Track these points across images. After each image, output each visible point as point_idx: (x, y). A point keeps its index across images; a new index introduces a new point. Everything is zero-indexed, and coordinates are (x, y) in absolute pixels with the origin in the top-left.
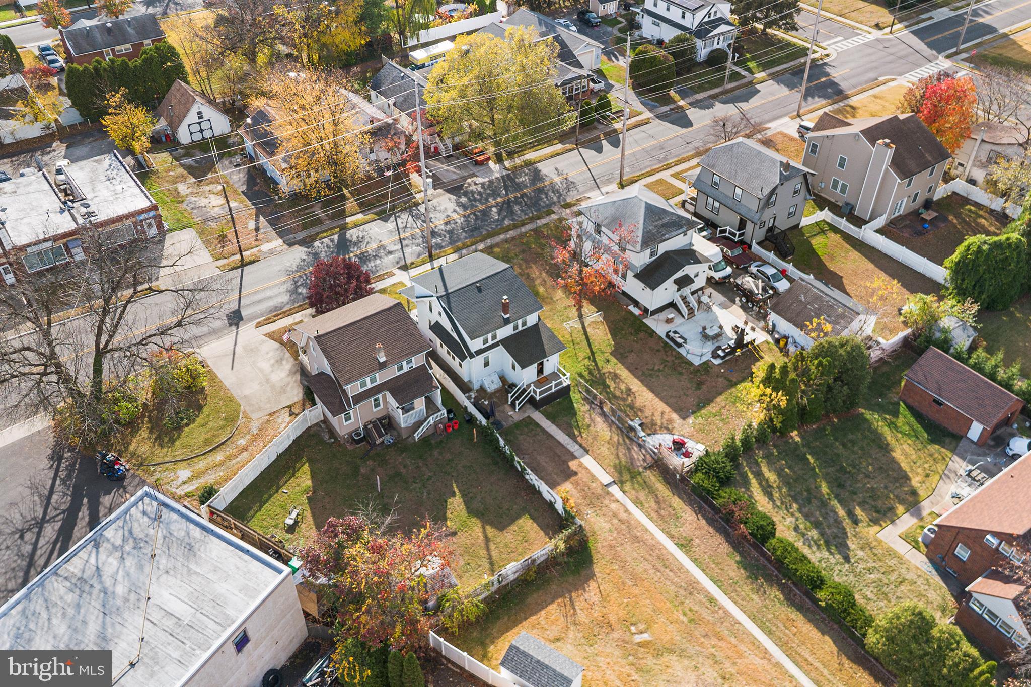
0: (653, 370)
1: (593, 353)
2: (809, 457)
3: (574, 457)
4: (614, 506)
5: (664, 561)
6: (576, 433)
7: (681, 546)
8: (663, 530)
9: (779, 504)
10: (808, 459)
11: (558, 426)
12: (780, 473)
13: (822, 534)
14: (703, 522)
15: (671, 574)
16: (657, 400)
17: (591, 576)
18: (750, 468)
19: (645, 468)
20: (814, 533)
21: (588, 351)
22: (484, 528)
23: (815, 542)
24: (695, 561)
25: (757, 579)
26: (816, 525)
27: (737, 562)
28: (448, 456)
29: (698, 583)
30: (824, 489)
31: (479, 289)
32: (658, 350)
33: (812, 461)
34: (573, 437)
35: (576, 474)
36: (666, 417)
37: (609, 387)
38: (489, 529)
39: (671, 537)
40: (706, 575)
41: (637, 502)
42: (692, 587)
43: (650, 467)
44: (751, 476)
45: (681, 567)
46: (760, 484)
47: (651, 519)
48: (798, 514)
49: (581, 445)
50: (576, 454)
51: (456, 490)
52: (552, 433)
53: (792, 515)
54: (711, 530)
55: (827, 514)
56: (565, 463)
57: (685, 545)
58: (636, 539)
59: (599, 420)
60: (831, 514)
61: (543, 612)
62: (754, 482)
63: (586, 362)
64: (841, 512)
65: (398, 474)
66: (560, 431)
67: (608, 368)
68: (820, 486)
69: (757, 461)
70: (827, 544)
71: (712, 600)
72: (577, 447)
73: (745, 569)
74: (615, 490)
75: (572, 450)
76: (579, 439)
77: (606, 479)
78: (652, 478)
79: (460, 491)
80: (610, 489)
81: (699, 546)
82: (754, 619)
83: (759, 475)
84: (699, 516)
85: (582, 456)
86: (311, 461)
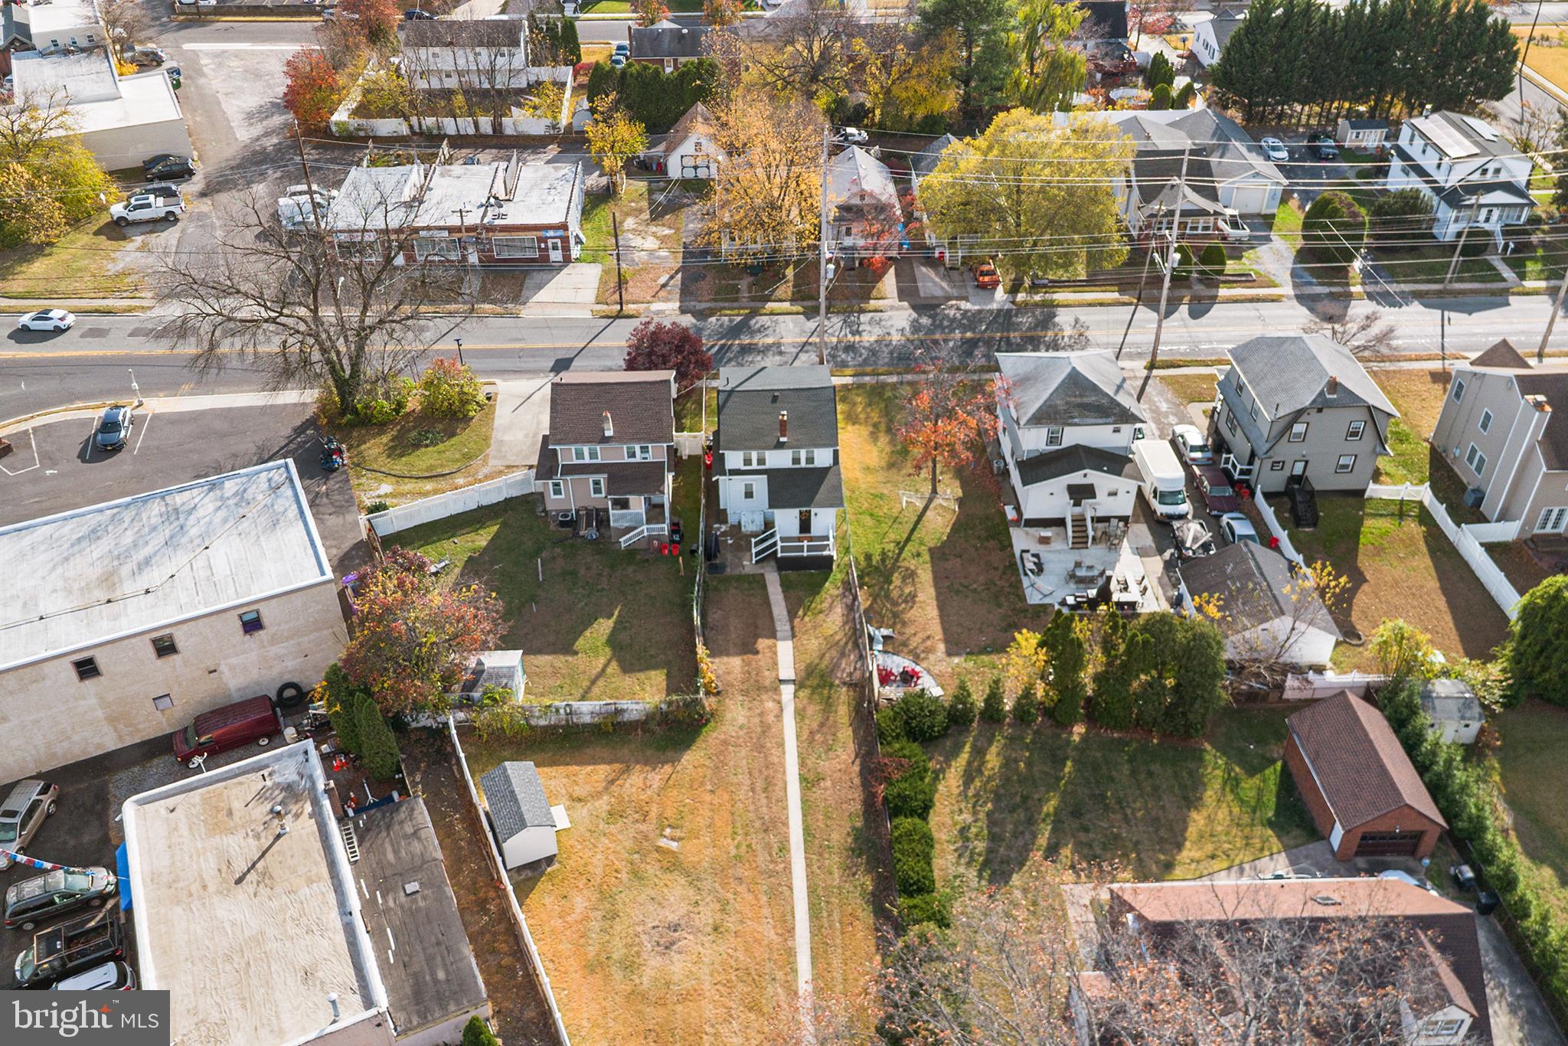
0: (966, 587)
1: (908, 539)
2: (1069, 763)
3: (773, 634)
4: (770, 705)
5: (770, 783)
6: (801, 613)
7: (803, 779)
8: (800, 755)
9: (970, 794)
10: (1065, 765)
11: (786, 598)
12: (1008, 763)
13: (990, 851)
14: (857, 768)
15: (764, 801)
16: (938, 621)
17: (673, 761)
18: (975, 740)
19: (845, 683)
20: (981, 846)
21: (905, 536)
22: (609, 662)
23: (972, 853)
24: (804, 801)
25: (859, 856)
26: (994, 838)
27: (854, 828)
28: (640, 577)
29: (786, 824)
30: (1050, 807)
31: (775, 399)
32: (996, 569)
33: (1067, 770)
34: (792, 615)
35: (757, 652)
36: (929, 643)
37: (890, 583)
38: (614, 664)
39: (802, 764)
40: (804, 821)
41: (800, 714)
42: (775, 825)
43: (850, 685)
44: (967, 748)
45: (783, 800)
46: (969, 763)
47: (798, 736)
48: (982, 815)
49: (792, 628)
50: (779, 634)
51: (616, 613)
52: (772, 602)
53: (975, 813)
54: (857, 781)
55: (1022, 833)
56: (756, 637)
57: (809, 782)
58: (760, 748)
59: (839, 610)
60: (1028, 836)
61: (590, 768)
62: (964, 756)
63: (892, 546)
64: (1043, 841)
65: (574, 573)
66: (783, 603)
67: (908, 562)
68: (1048, 800)
69: (994, 736)
70: (985, 864)
71: (784, 848)
72: (788, 627)
73: (856, 840)
74: (787, 692)
75: (778, 628)
76: (797, 621)
77: (787, 670)
78: (843, 698)
79: (619, 616)
80: (783, 687)
81: (825, 789)
82: (812, 891)
83: (979, 752)
84: (858, 762)
85: (784, 639)
86: (504, 525)
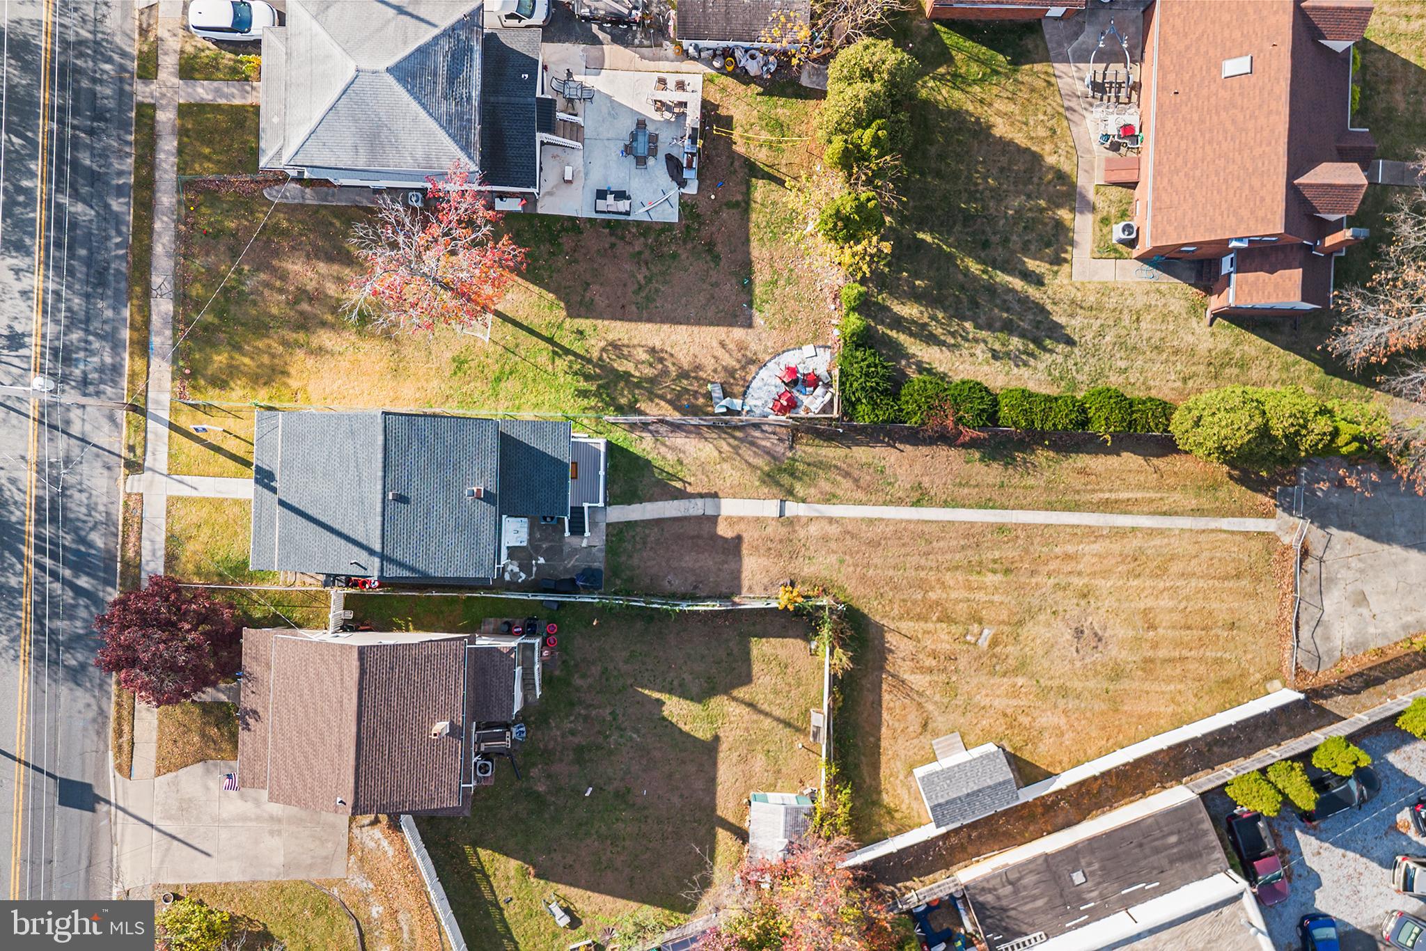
0: (640, 288)
1: (550, 341)
2: (921, 235)
3: (714, 520)
4: (813, 529)
5: (922, 535)
6: (679, 485)
7: (917, 503)
8: (885, 503)
9: (952, 341)
10: (923, 241)
11: (651, 499)
12: (916, 297)
13: (1022, 335)
14: (908, 448)
15: (942, 544)
16: (696, 329)
17: (881, 630)
18: (883, 323)
19: (791, 448)
20: (1016, 342)
21: (543, 344)
22: (735, 699)
23: (1025, 352)
24: (945, 504)
25: (1014, 459)
26: (1009, 328)
27: (981, 460)
28: (596, 670)
29: (972, 524)
30: (974, 267)
32: (613, 246)
33: (928, 238)
34: (681, 495)
35: (739, 539)
36: (732, 346)
37: (628, 375)
38: (740, 692)
39: (899, 502)
40: (971, 507)
41: (829, 499)
42: (973, 536)
43: (794, 440)
44: (893, 334)
45: (945, 525)
46: (911, 334)
47: (861, 503)
48: (983, 334)
49: (701, 496)
50: (709, 512)
51: (656, 695)
52: (656, 516)
53: (976, 340)
54: (924, 450)
55: (1005, 301)
56: (715, 537)
57: (921, 498)
58: (874, 544)
59: (679, 440)
60: (1010, 297)
61: (885, 715)
62: (902, 338)
63: (561, 364)
64: (1017, 284)
65: (579, 750)
66: (660, 504)
67: (594, 346)
68: (967, 268)
69: (877, 303)
70: (1039, 343)
71: (1001, 528)
72: (700, 502)
73: (994, 459)
74: (793, 508)
75: (700, 512)
76: (689, 489)
77: (769, 508)
78: (809, 449)
79: (659, 691)
80: (787, 514)
81: (932, 482)
82: (1050, 507)
83: (898, 323)
84: (901, 447)
85: (718, 507)
